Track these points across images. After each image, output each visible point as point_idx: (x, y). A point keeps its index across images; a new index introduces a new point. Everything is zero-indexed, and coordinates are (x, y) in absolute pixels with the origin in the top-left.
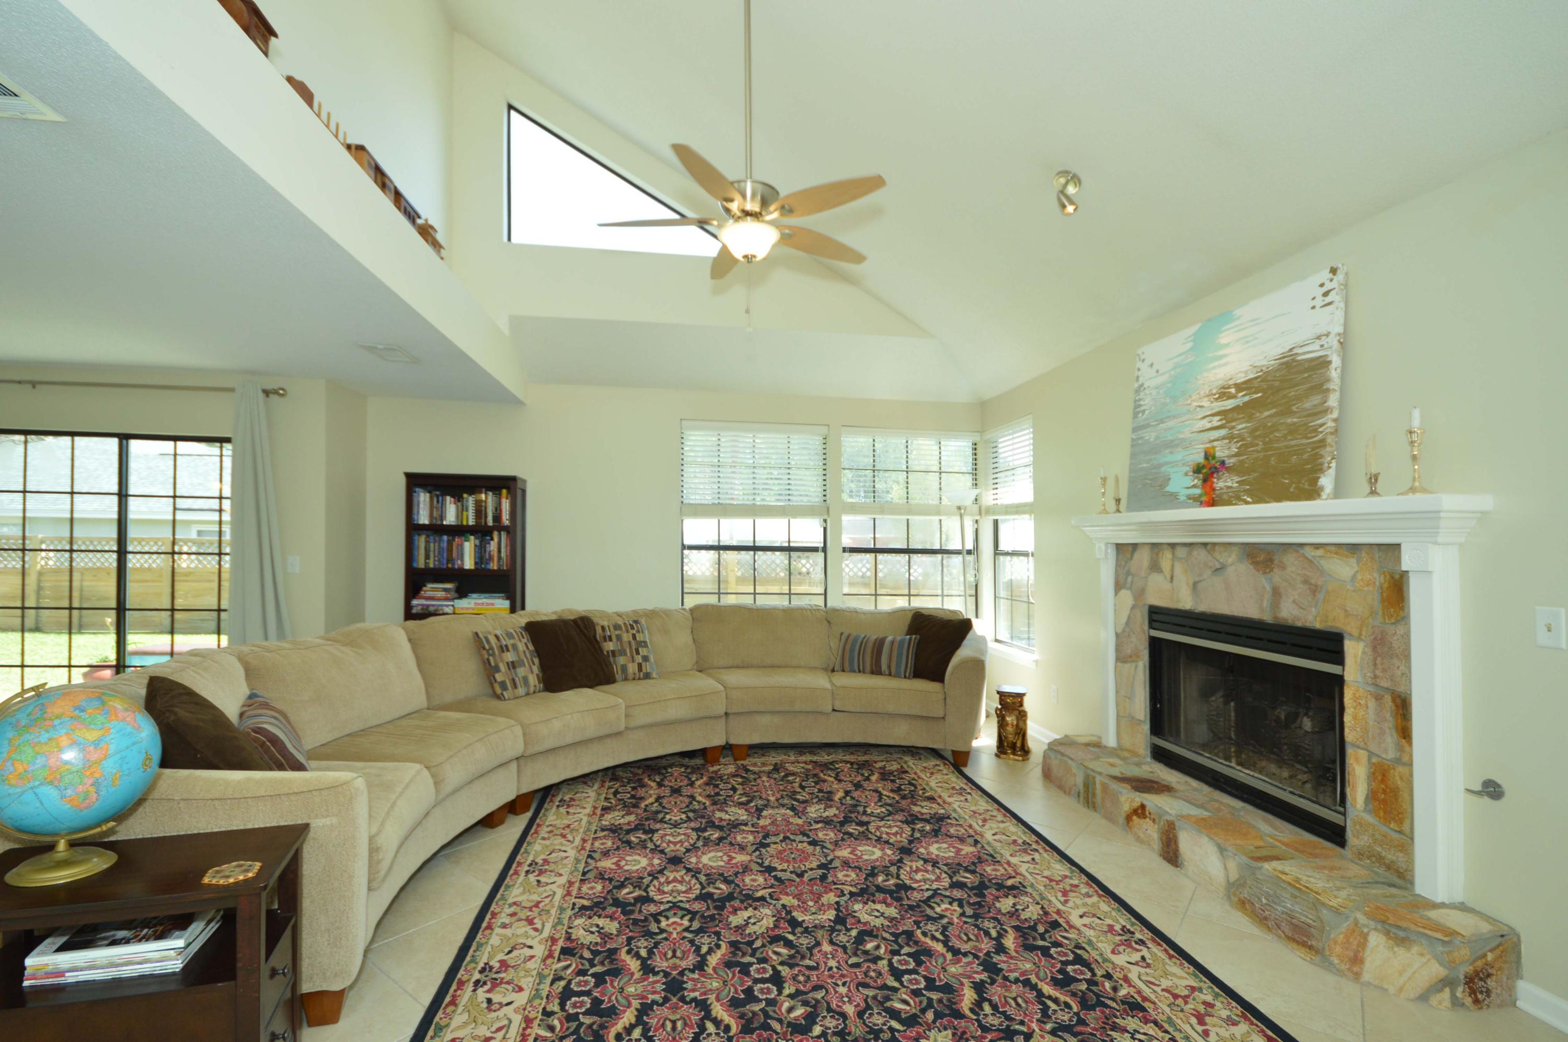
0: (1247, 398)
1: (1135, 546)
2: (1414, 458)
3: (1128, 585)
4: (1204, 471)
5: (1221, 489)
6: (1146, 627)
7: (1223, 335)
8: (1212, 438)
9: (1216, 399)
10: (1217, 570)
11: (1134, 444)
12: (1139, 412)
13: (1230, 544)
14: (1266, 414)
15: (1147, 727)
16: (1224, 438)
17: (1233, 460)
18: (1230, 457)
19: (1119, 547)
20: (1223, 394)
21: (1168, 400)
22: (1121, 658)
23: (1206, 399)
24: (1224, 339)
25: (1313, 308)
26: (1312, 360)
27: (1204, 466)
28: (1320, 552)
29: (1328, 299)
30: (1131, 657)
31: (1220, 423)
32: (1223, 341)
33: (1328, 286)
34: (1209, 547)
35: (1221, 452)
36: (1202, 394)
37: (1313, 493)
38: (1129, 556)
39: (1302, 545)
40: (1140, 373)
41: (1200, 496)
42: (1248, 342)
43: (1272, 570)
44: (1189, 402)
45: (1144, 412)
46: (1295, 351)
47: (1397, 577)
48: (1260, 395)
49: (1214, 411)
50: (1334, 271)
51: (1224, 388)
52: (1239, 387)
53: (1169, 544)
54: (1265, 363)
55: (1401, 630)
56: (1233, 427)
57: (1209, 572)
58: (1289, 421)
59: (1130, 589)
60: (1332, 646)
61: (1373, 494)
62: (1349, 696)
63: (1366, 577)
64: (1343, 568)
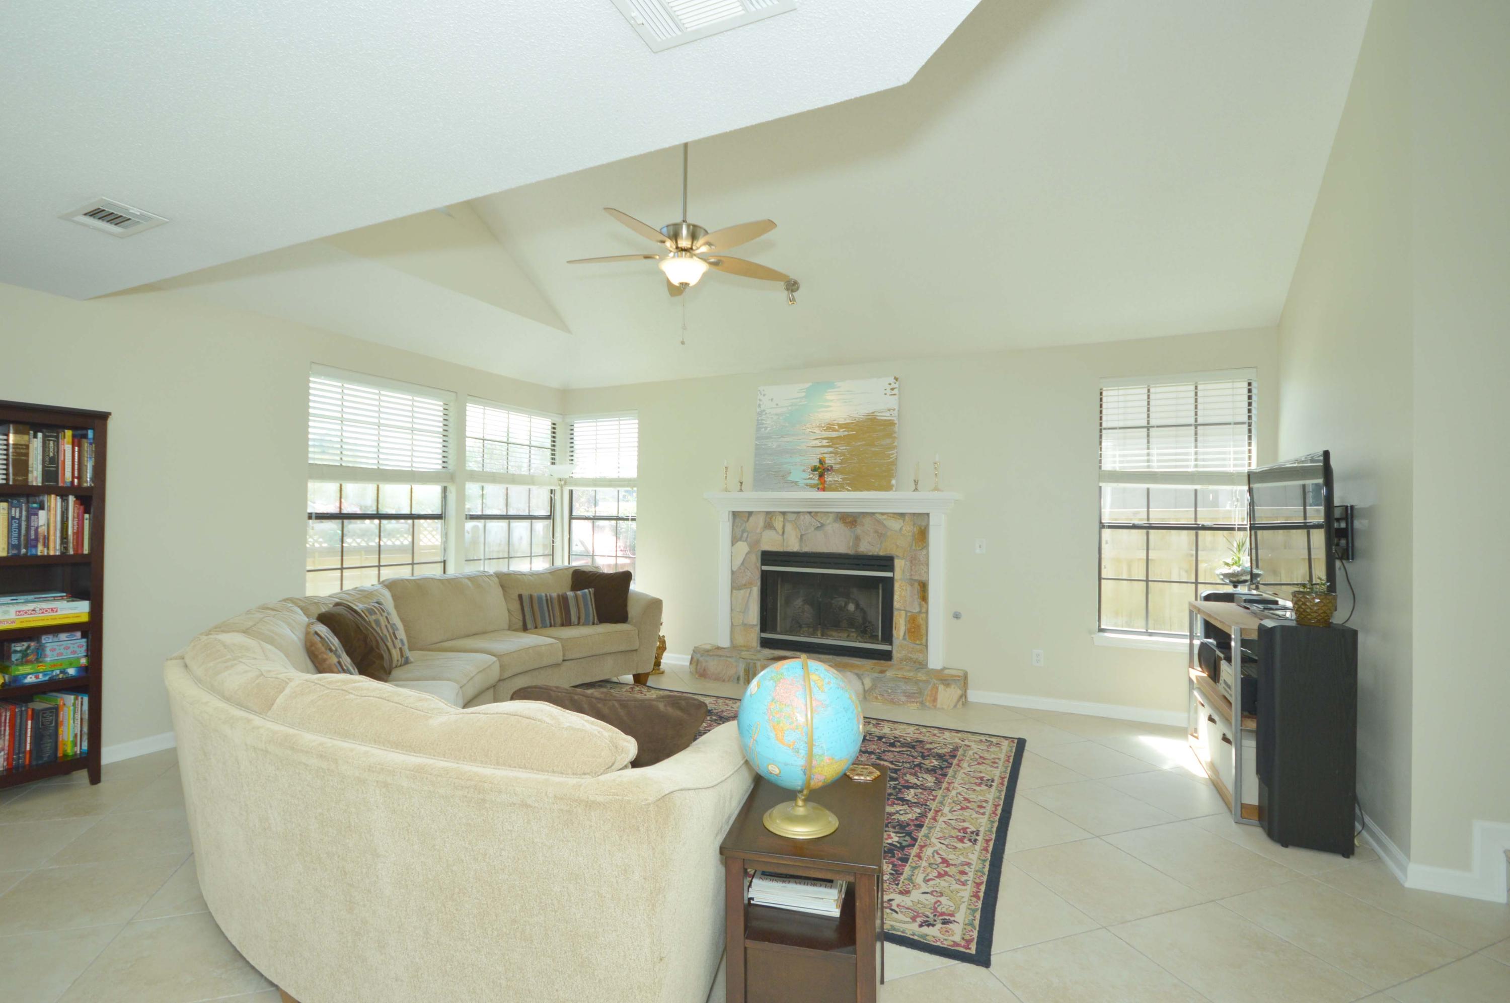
0: (846, 433)
1: (750, 513)
2: (936, 474)
3: (744, 539)
4: (820, 470)
5: (830, 481)
6: (759, 564)
7: (826, 394)
8: (822, 452)
9: (825, 430)
10: (818, 527)
11: (757, 447)
12: (762, 428)
13: (828, 512)
14: (859, 443)
15: (758, 628)
16: (831, 453)
17: (838, 466)
18: (835, 464)
19: (735, 514)
20: (829, 427)
21: (787, 424)
22: (735, 586)
23: (817, 429)
24: (829, 396)
25: (886, 394)
26: (886, 420)
27: (819, 468)
28: (885, 517)
29: (893, 392)
30: (745, 585)
31: (827, 444)
32: (828, 397)
33: (893, 386)
34: (812, 514)
35: (829, 461)
36: (814, 425)
37: (888, 488)
38: (746, 520)
39: (874, 513)
40: (761, 403)
41: (818, 485)
42: (846, 402)
43: (856, 526)
44: (804, 428)
45: (766, 428)
46: (875, 414)
47: (923, 528)
48: (854, 433)
49: (823, 437)
50: (896, 379)
51: (829, 424)
52: (841, 426)
53: (781, 512)
54: (857, 416)
55: (924, 552)
56: (837, 448)
57: (813, 529)
58: (873, 449)
59: (746, 541)
60: (887, 563)
61: (916, 490)
62: (897, 586)
63: (909, 529)
64: (896, 525)
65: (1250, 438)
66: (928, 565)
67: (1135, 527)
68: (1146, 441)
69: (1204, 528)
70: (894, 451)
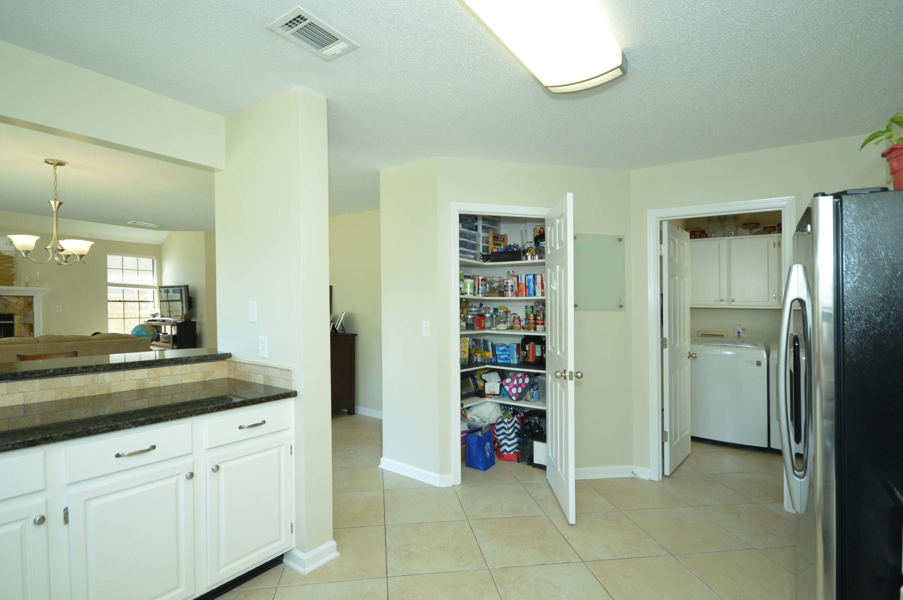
2: (38, 280)
25: (7, 244)
26: (8, 256)
28: (7, 297)
37: (12, 285)
39: (2, 296)
46: (2, 252)
47: (30, 302)
55: (31, 312)
58: (1, 268)
60: (11, 317)
61: (26, 286)
62: (16, 327)
63: (22, 302)
64: (15, 301)
65: (153, 275)
66: (33, 317)
67: (120, 301)
68: (122, 274)
69: (141, 301)
70: (14, 269)
